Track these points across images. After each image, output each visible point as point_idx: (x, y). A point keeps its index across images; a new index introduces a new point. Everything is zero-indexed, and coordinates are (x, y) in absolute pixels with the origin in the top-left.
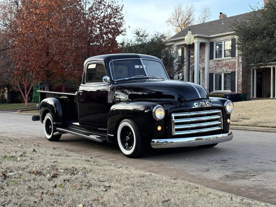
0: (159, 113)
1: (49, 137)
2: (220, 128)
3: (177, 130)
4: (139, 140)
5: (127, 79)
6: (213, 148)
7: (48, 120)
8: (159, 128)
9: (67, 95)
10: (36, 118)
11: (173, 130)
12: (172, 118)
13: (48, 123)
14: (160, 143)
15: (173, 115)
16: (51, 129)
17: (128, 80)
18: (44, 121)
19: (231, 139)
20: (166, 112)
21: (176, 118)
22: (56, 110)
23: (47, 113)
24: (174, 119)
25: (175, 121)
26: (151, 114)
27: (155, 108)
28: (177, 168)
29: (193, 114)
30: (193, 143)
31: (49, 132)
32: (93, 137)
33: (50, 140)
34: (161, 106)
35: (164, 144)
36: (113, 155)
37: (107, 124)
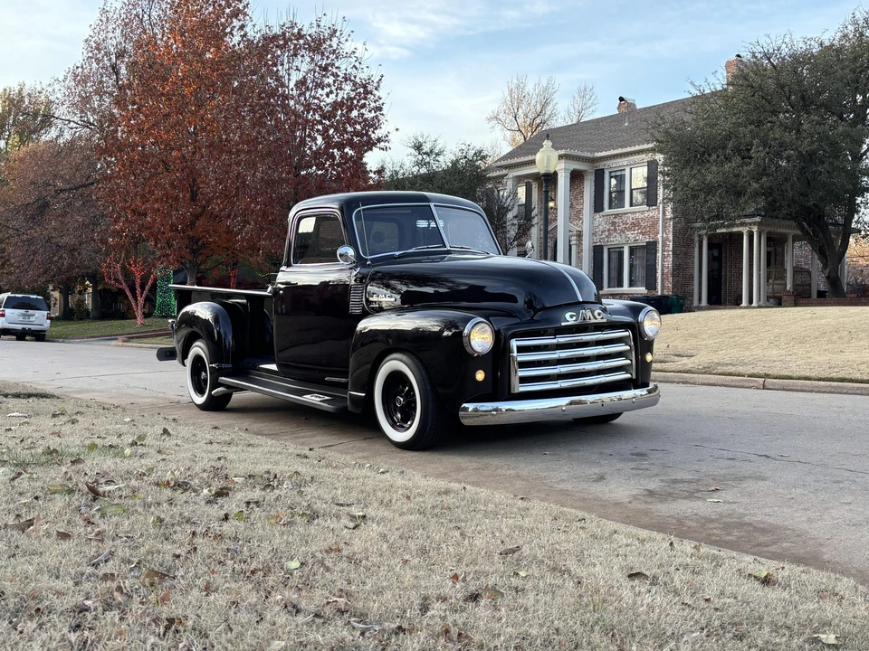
0: (480, 339)
1: (200, 400)
2: (628, 376)
3: (524, 380)
4: (430, 406)
5: (397, 253)
6: (612, 424)
7: (198, 359)
8: (480, 376)
9: (247, 296)
10: (166, 355)
11: (515, 381)
12: (510, 351)
13: (198, 365)
14: (482, 411)
15: (514, 343)
16: (206, 381)
17: (400, 257)
18: (189, 362)
19: (654, 402)
20: (497, 334)
21: (521, 349)
22: (218, 332)
23: (195, 341)
24: (515, 354)
25: (520, 359)
26: (459, 341)
27: (469, 326)
28: (524, 473)
29: (562, 340)
30: (564, 411)
31: (199, 389)
32: (313, 399)
33: (203, 407)
34: (483, 320)
35: (493, 415)
36: (364, 444)
37: (348, 367)
